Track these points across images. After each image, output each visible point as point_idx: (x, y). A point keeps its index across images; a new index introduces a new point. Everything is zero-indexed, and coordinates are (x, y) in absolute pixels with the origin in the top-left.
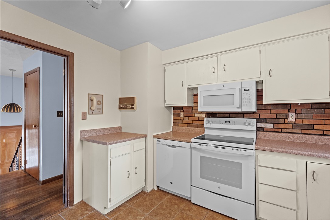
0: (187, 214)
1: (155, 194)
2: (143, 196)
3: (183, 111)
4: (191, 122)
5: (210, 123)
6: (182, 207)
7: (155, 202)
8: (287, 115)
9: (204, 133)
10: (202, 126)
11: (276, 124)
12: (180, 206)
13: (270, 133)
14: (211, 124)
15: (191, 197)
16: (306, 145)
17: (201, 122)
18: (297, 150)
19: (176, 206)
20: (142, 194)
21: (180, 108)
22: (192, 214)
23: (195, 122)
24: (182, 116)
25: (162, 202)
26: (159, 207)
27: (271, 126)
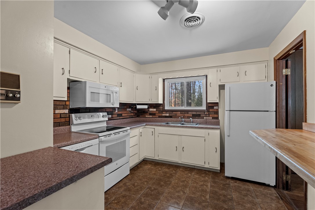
8: (115, 109)
10: (65, 124)
13: (110, 121)
14: (80, 120)
17: (63, 120)
23: (55, 121)
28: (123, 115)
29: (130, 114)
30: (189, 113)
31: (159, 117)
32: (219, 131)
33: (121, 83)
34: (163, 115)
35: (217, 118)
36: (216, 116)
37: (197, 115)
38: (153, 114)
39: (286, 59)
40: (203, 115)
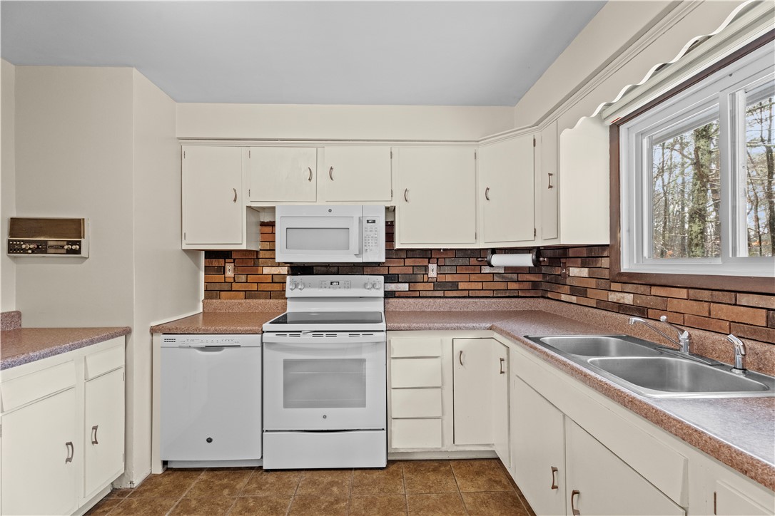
0: (255, 499)
1: (160, 484)
2: (118, 501)
3: (232, 260)
4: (254, 287)
5: (300, 287)
6: (241, 488)
7: (164, 503)
8: (426, 268)
9: (285, 310)
10: (281, 295)
11: (412, 284)
12: (238, 487)
13: (404, 300)
14: (301, 289)
15: (262, 457)
16: (450, 315)
17: (277, 287)
18: (442, 323)
19: (226, 492)
20: (115, 497)
21: (225, 255)
22: (268, 493)
23: (263, 287)
24: (230, 273)
25: (186, 496)
26: (178, 511)
27: (405, 287)
28: (461, 286)
34: (613, 297)
38: (579, 290)
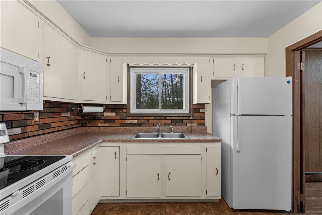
8: (33, 115)
11: (23, 128)
27: (19, 130)
29: (68, 123)
30: (167, 118)
31: (121, 125)
32: (220, 144)
33: (49, 58)
34: (128, 122)
35: (203, 124)
36: (202, 121)
37: (177, 121)
38: (110, 121)
39: (301, 51)
40: (187, 121)
